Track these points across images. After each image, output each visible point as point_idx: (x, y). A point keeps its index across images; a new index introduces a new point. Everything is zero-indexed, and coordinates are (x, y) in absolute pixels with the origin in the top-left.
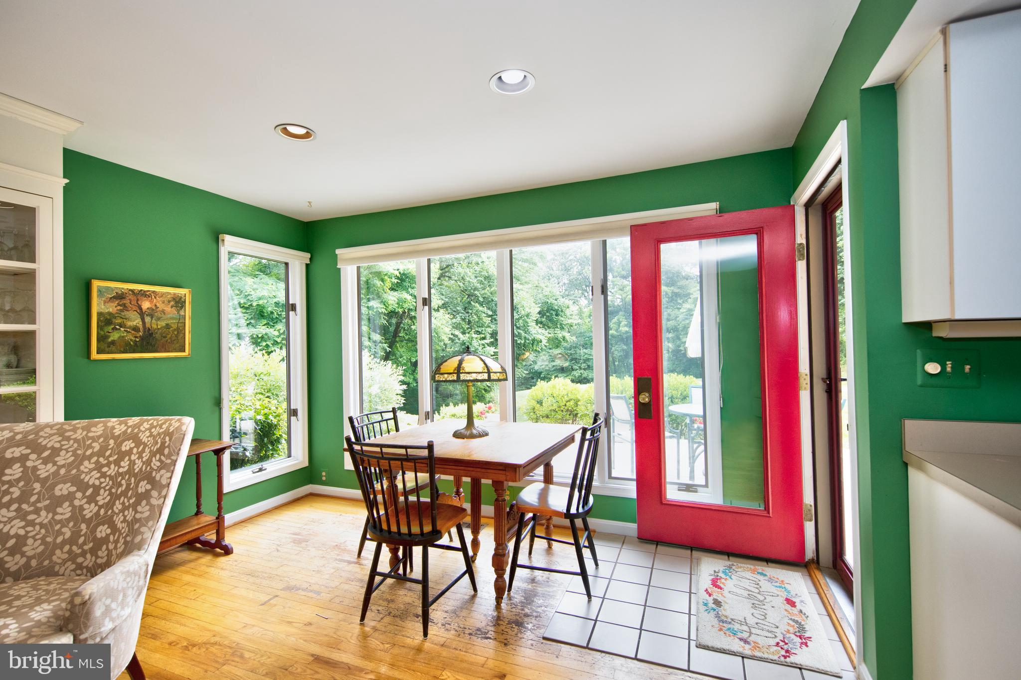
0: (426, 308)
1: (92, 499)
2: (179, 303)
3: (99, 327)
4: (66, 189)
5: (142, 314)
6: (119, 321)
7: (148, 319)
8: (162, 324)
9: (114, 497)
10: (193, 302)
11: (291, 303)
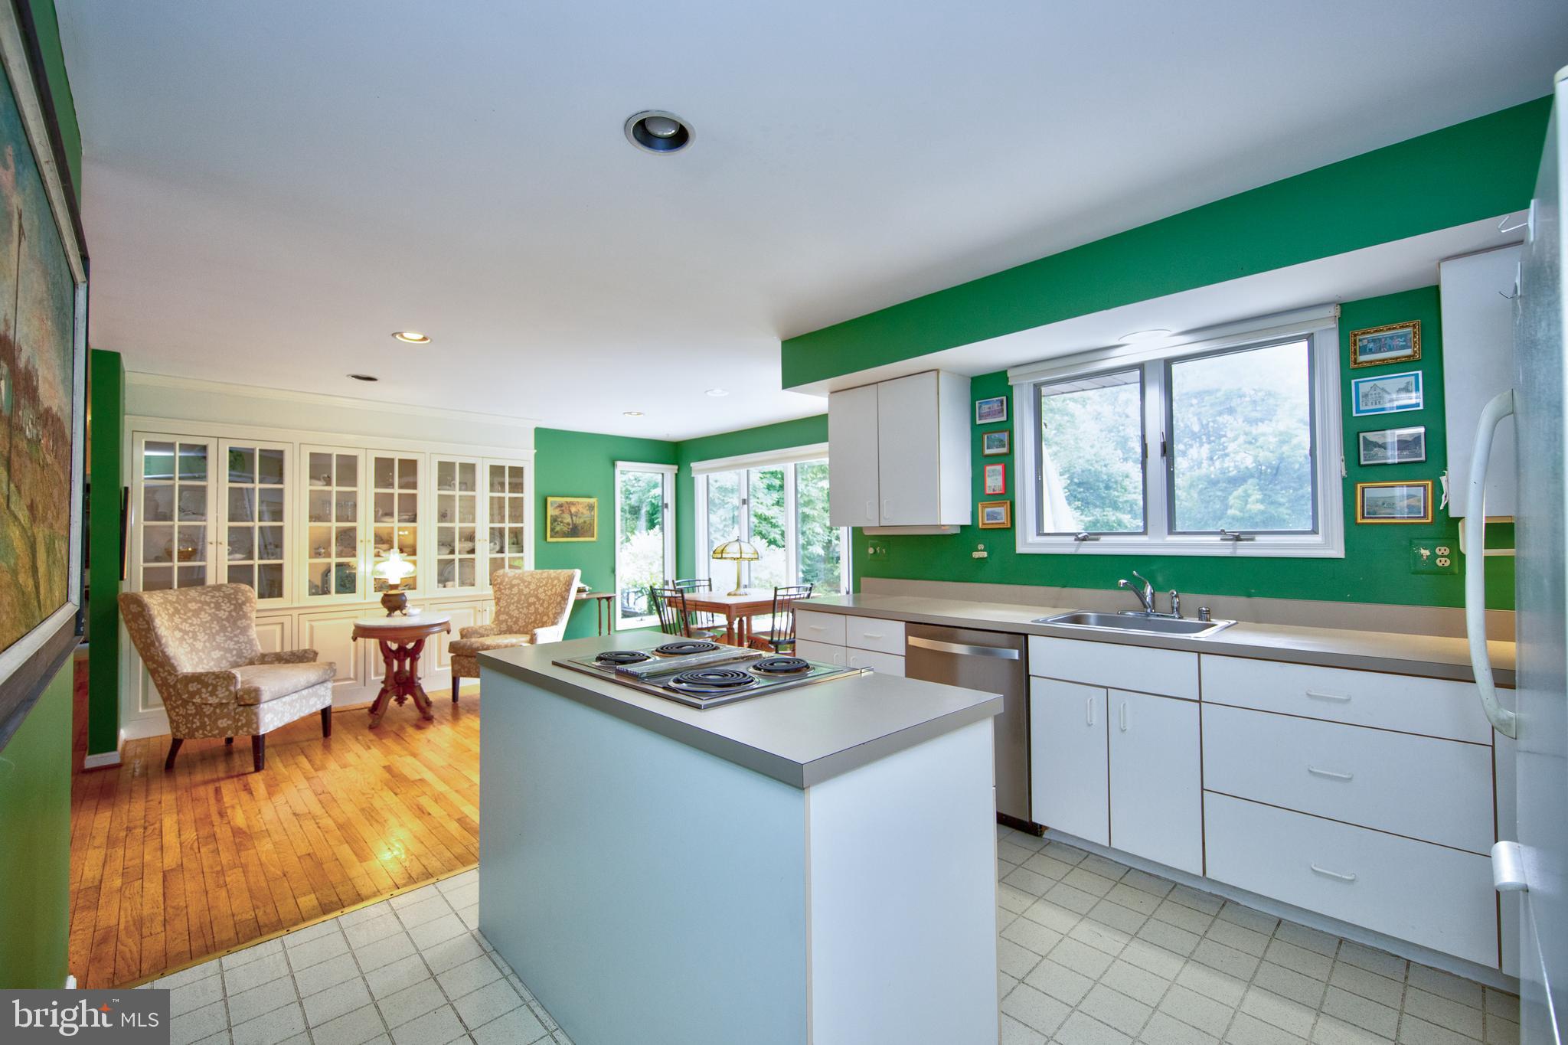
0: (746, 506)
1: (542, 605)
2: (591, 507)
3: (551, 524)
4: (536, 455)
5: (571, 515)
6: (560, 520)
7: (574, 518)
8: (582, 520)
9: (550, 604)
10: (598, 507)
11: (665, 502)
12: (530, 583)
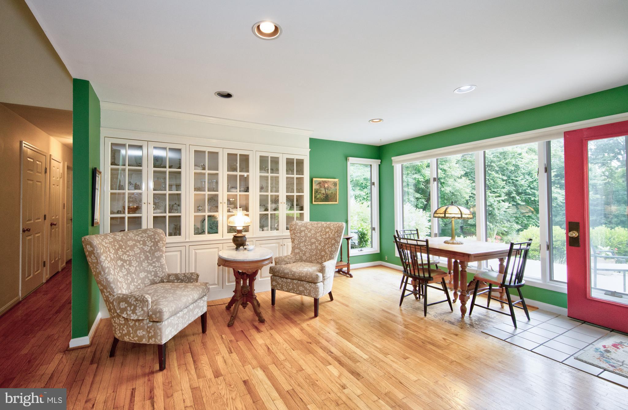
0: (436, 183)
2: (335, 184)
3: (315, 194)
5: (325, 189)
6: (319, 191)
7: (327, 190)
8: (330, 192)
10: (339, 184)
11: (372, 182)
12: (311, 230)
